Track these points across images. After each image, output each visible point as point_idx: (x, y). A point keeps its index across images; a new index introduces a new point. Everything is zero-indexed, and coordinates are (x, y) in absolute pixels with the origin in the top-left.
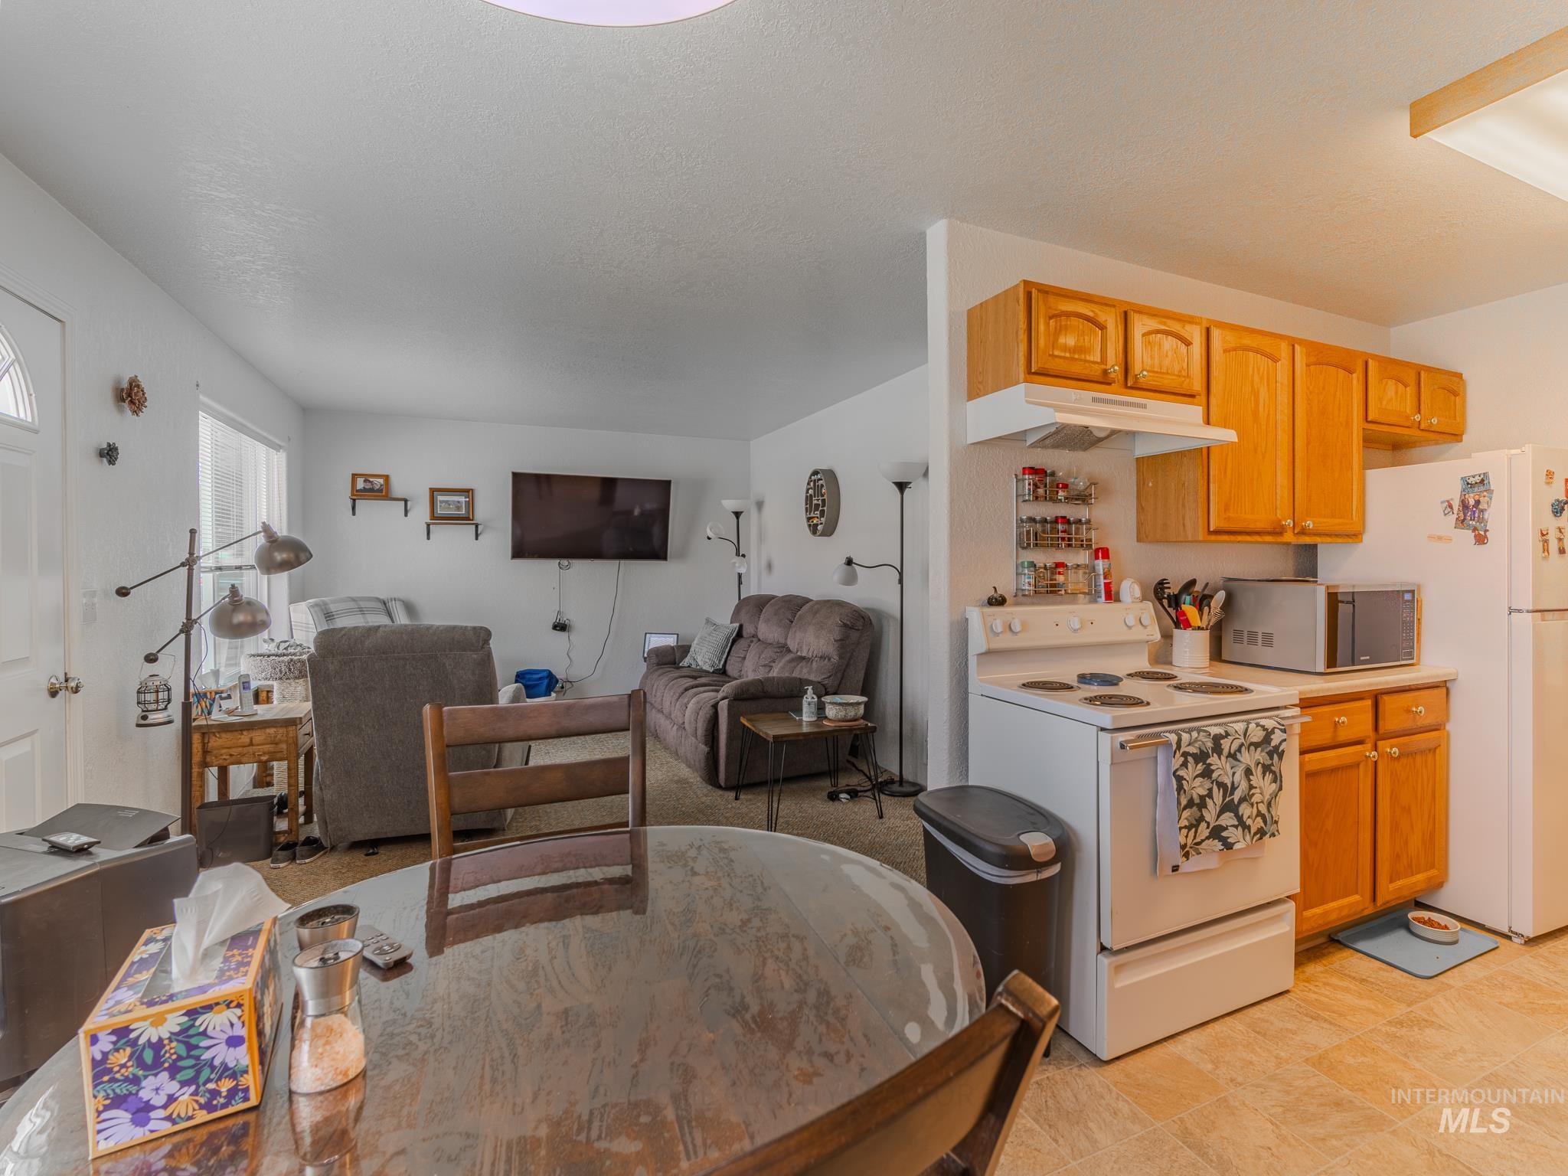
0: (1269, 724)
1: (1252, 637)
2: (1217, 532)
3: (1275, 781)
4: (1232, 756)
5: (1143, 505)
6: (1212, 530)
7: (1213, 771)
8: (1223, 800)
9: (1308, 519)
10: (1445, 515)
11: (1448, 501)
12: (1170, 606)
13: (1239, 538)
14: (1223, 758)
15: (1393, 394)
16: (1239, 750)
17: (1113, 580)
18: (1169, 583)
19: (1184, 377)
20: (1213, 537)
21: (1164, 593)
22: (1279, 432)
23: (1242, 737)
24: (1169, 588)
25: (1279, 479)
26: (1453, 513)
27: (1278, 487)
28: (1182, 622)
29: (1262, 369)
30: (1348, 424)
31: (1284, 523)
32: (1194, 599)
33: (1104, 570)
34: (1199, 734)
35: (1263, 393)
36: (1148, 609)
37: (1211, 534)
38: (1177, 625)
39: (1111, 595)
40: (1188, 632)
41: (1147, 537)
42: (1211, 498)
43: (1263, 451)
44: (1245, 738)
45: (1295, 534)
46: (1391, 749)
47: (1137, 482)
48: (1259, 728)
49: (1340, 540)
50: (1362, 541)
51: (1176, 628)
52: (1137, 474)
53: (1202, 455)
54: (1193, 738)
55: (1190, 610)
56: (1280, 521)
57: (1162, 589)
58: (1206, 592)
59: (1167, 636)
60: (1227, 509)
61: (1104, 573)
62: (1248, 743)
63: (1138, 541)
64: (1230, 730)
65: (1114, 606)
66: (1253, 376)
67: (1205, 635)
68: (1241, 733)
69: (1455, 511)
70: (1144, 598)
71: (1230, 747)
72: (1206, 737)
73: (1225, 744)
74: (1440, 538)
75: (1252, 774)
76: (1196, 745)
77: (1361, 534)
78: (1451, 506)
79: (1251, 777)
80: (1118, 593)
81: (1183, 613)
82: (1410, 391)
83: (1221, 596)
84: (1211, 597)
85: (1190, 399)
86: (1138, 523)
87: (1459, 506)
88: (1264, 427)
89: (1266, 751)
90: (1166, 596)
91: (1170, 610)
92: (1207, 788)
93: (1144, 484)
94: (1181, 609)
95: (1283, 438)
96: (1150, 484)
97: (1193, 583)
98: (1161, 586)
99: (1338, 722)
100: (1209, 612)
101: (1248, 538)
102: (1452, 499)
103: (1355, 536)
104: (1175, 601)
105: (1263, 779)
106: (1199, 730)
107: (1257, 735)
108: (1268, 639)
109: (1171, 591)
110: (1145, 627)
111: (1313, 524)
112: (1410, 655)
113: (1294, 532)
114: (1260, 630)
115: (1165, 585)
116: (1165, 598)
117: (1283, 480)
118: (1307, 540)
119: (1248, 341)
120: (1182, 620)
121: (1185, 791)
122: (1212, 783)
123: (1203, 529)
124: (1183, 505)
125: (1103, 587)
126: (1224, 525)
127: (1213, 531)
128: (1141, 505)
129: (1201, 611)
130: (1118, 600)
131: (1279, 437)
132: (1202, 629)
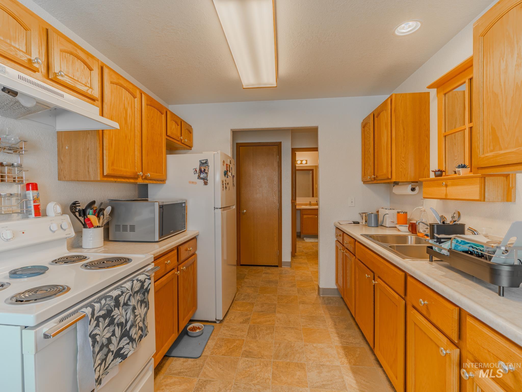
0: (142, 277)
1: (125, 228)
2: (108, 176)
3: (146, 307)
4: (126, 304)
5: (62, 159)
6: (105, 174)
7: (115, 319)
8: (121, 332)
9: (148, 173)
10: (194, 174)
11: (195, 169)
12: (80, 216)
13: (119, 180)
14: (120, 308)
15: (174, 127)
16: (129, 299)
17: (41, 203)
18: (79, 203)
19: (89, 87)
20: (105, 179)
21: (76, 209)
22: (136, 131)
23: (130, 291)
24: (80, 206)
25: (136, 153)
26: (197, 173)
27: (136, 157)
28: (87, 224)
29: (128, 98)
30: (161, 135)
31: (138, 174)
32: (95, 211)
33: (33, 197)
34: (106, 300)
35: (129, 111)
36: (67, 220)
37: (105, 177)
38: (85, 226)
39: (38, 212)
40: (92, 229)
41: (65, 177)
42: (105, 158)
43: (129, 139)
44: (132, 291)
45: (142, 179)
46: (183, 268)
47: (58, 146)
48: (139, 282)
49: (159, 183)
50: (165, 183)
51: (84, 228)
52: (58, 141)
53: (99, 134)
54: (103, 304)
55: (93, 218)
56: (137, 173)
57: (75, 207)
58: (101, 207)
59: (79, 233)
60: (113, 164)
61: (33, 199)
62: (133, 292)
63: (59, 180)
64: (124, 289)
65: (40, 220)
66: (125, 100)
67: (101, 230)
68: (130, 289)
69: (198, 173)
70: (64, 213)
71: (124, 300)
72: (110, 300)
73: (122, 300)
74: (193, 183)
75: (136, 309)
76: (105, 308)
77: (165, 180)
78: (196, 171)
79: (135, 311)
80: (45, 210)
81: (89, 220)
82: (179, 127)
83: (108, 209)
84: (104, 209)
85: (92, 102)
86: (59, 169)
87: (199, 171)
88: (129, 127)
89: (142, 293)
90: (77, 210)
91: (81, 218)
92: (112, 331)
93: (62, 147)
94: (87, 217)
95: (138, 134)
96: (67, 148)
97: (94, 202)
98: (74, 205)
99: (167, 263)
100: (104, 218)
101: (123, 180)
102: (197, 168)
103: (163, 181)
104: (83, 213)
105: (141, 309)
106: (105, 297)
107: (137, 285)
108: (133, 228)
109: (81, 208)
110: (65, 230)
111: (150, 175)
112: (184, 227)
113: (142, 178)
114: (129, 224)
115: (77, 205)
116: (77, 212)
117: (138, 154)
118: (146, 182)
119: (122, 82)
120: (87, 223)
121: (98, 342)
122: (115, 326)
123: (100, 174)
124: (88, 161)
125: (33, 208)
126: (111, 173)
127: (106, 176)
128: (61, 159)
129: (98, 217)
130: (45, 215)
131: (136, 134)
132: (100, 227)
